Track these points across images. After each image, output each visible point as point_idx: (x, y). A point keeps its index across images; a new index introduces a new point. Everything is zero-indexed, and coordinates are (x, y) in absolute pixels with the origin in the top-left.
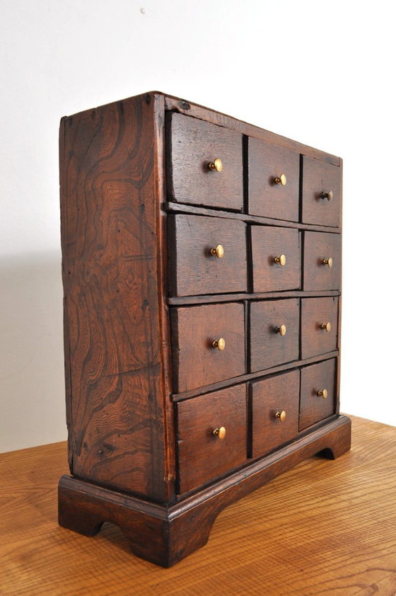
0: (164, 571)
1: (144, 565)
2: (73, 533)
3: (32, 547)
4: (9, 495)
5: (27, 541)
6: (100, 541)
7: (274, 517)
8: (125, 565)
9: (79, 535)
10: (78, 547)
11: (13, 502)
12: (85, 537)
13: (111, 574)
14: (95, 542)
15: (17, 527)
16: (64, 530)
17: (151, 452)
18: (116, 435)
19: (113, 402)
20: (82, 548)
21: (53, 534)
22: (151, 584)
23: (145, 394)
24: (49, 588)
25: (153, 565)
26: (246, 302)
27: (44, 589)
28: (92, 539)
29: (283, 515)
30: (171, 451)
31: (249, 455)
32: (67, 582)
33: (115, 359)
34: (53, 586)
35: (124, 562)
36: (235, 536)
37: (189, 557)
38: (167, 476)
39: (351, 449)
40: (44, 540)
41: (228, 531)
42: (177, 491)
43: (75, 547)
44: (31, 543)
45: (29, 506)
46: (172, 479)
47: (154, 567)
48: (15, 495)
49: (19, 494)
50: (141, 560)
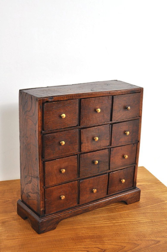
0: (38, 235)
1: (33, 232)
2: (20, 217)
3: (7, 220)
4: (8, 199)
5: (6, 217)
6: (26, 221)
7: (84, 224)
8: (28, 231)
9: (21, 218)
10: (19, 223)
11: (8, 202)
12: (22, 219)
13: (23, 233)
14: (24, 222)
15: (5, 212)
16: (18, 216)
17: (38, 201)
18: (30, 193)
19: (30, 183)
20: (20, 223)
21: (14, 216)
22: (32, 238)
23: (36, 185)
24: (5, 233)
25: (36, 232)
26: (79, 155)
27: (4, 233)
28: (24, 220)
29: (88, 224)
30: (43, 202)
31: (79, 203)
32: (11, 232)
33: (30, 172)
34: (7, 233)
35: (29, 230)
36: (66, 228)
37: (47, 232)
38: (41, 209)
39: (140, 201)
40: (11, 218)
41: (65, 226)
42: (45, 213)
43: (18, 222)
44: (6, 219)
45: (12, 205)
46: (43, 210)
47: (35, 233)
48: (9, 200)
49: (11, 200)
50: (34, 230)
